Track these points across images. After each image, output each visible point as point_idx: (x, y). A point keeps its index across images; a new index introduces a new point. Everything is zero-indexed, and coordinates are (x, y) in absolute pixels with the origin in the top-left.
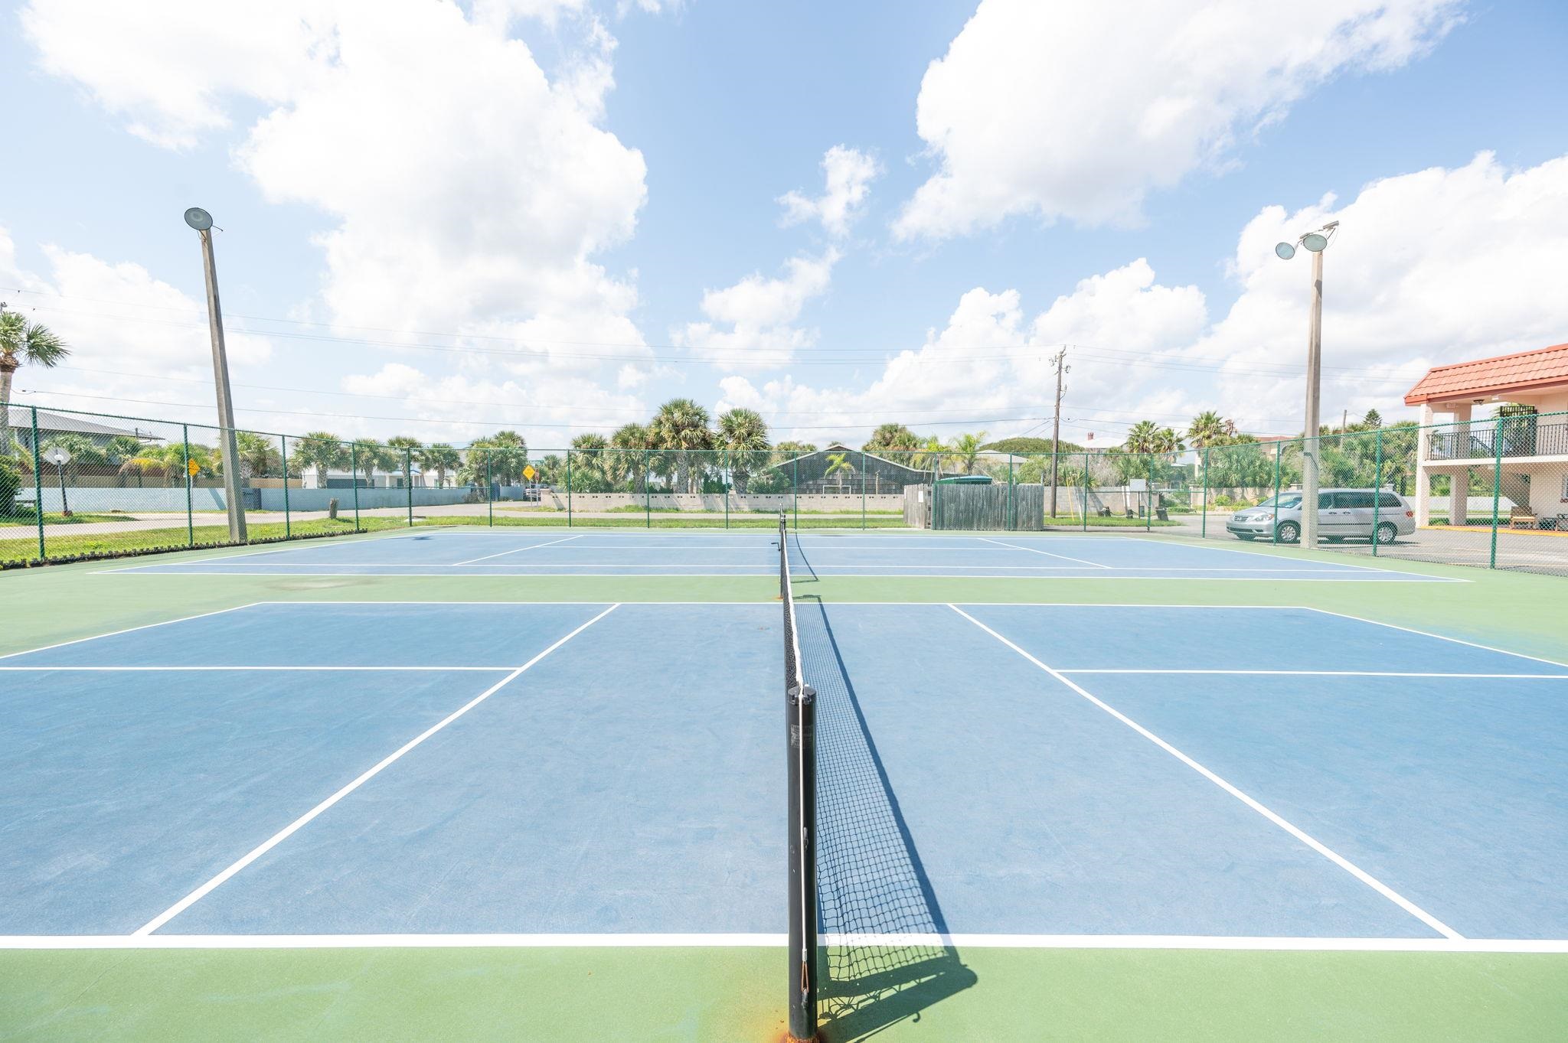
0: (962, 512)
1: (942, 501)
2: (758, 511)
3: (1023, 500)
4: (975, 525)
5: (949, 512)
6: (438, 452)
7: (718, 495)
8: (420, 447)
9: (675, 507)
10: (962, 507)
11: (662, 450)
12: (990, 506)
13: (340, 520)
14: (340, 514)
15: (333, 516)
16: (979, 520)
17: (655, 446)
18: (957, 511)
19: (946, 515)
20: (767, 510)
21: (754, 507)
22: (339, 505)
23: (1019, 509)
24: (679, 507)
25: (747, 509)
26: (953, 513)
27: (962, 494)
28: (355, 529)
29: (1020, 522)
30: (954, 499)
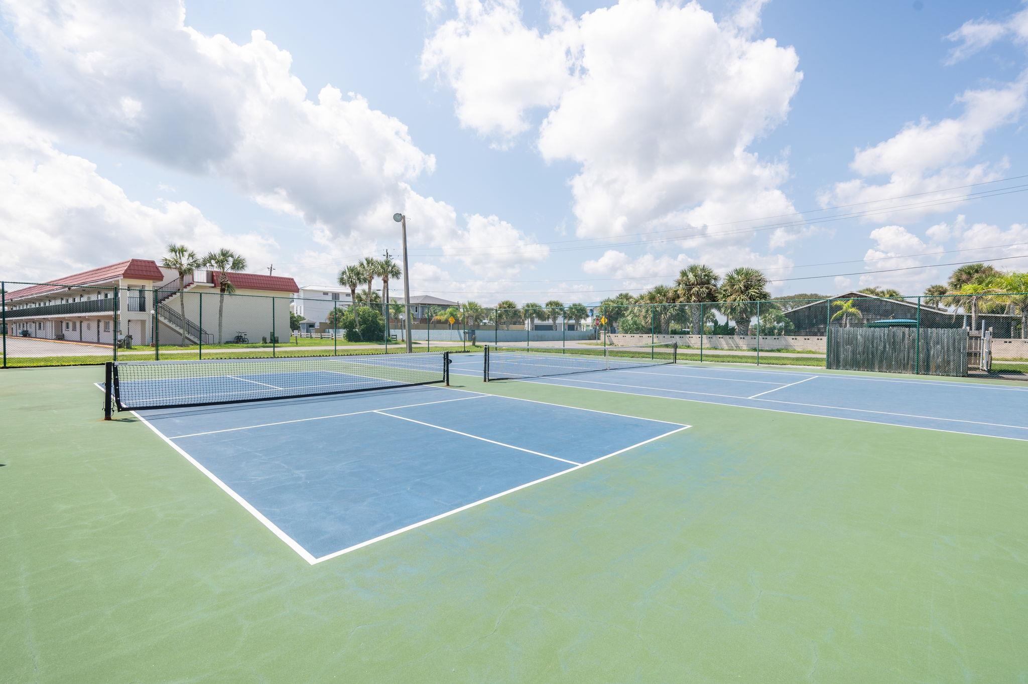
0: (859, 353)
1: (838, 344)
2: (755, 350)
3: (938, 343)
4: (877, 366)
5: (846, 352)
6: (575, 308)
7: (721, 336)
8: (562, 306)
9: (687, 345)
10: (860, 349)
11: (677, 303)
12: (894, 349)
13: (476, 346)
14: (477, 344)
15: (474, 344)
16: (881, 361)
17: (674, 300)
18: (854, 352)
19: (842, 356)
20: (763, 349)
21: (752, 346)
22: (477, 339)
23: (932, 353)
24: (690, 344)
25: (745, 347)
26: (850, 354)
27: (859, 337)
28: (463, 350)
29: (932, 365)
30: (851, 340)
